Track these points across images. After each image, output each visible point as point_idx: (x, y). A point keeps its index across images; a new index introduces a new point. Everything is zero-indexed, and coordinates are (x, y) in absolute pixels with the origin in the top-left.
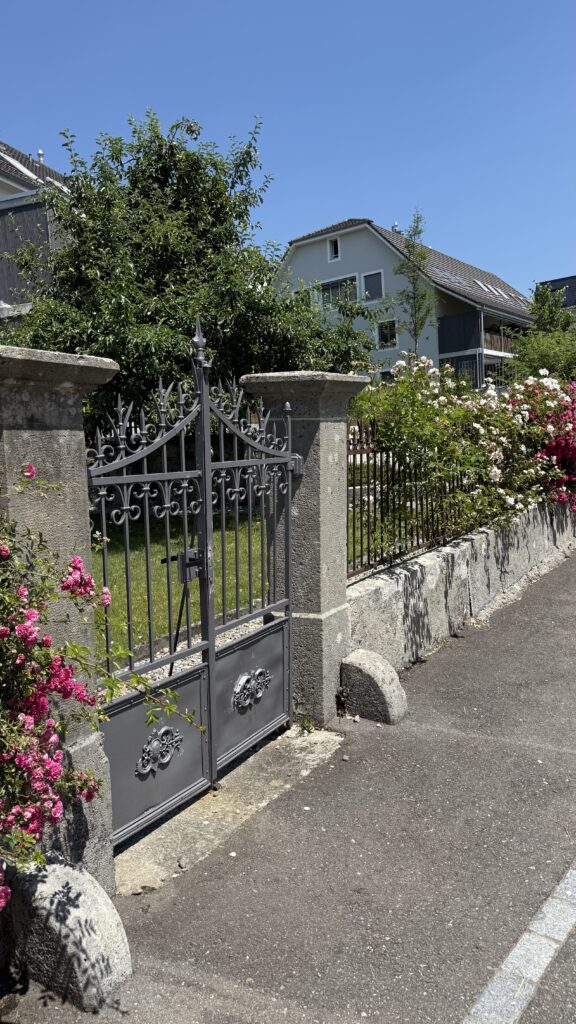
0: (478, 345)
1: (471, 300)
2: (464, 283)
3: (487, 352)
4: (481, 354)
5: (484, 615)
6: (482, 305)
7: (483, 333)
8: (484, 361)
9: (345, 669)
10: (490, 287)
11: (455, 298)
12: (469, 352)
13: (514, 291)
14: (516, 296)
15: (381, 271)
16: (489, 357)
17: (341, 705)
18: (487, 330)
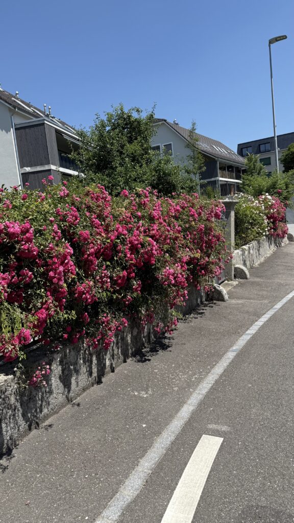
0: (217, 176)
1: (213, 156)
2: (208, 147)
3: (221, 179)
4: (218, 180)
5: (256, 264)
6: (218, 158)
7: (219, 171)
8: (220, 183)
9: (236, 269)
10: (219, 148)
11: (207, 156)
12: (213, 179)
13: (230, 150)
14: (230, 152)
15: (172, 143)
16: (221, 181)
17: (235, 277)
18: (220, 169)
